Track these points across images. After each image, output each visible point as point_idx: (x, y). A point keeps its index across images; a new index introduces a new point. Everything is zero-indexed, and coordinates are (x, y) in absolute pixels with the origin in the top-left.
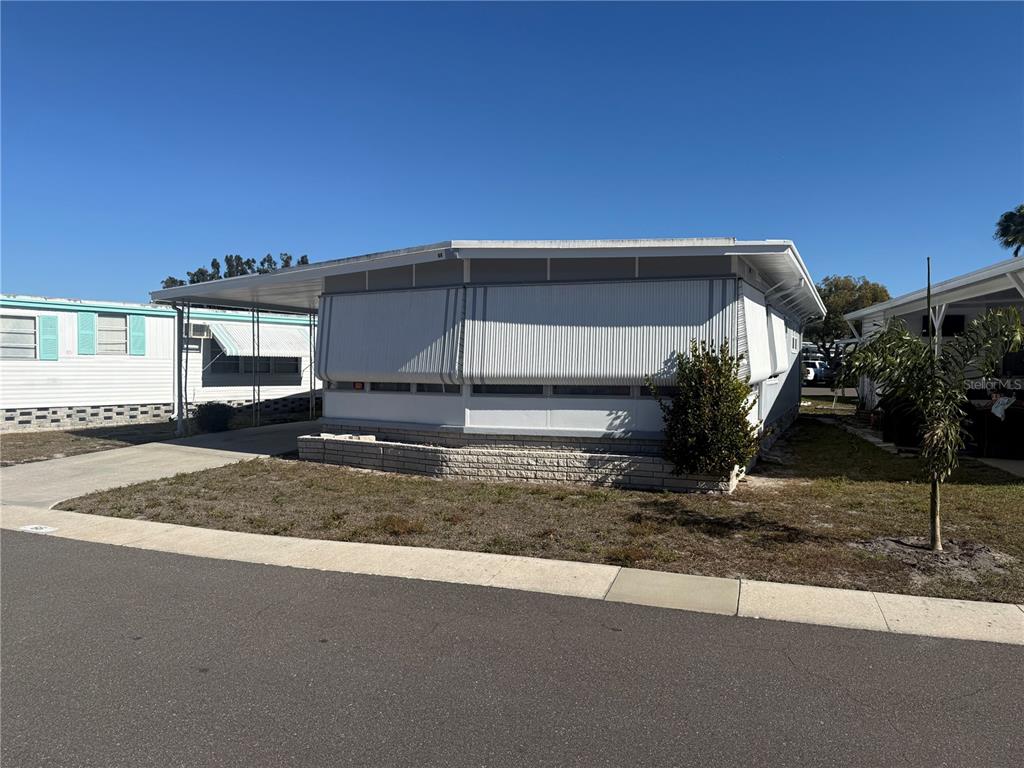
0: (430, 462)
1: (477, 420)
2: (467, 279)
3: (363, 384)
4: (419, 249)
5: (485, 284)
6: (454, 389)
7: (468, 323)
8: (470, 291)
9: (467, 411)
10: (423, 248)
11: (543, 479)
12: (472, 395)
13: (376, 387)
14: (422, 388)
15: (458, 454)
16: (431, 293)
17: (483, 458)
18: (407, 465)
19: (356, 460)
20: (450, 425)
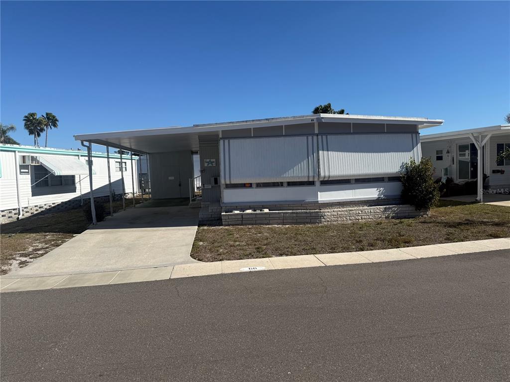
0: (314, 218)
1: (324, 197)
2: (316, 131)
3: (251, 184)
4: (300, 117)
5: (327, 134)
6: (312, 183)
7: (321, 152)
8: (320, 137)
9: (319, 193)
10: (303, 117)
11: (364, 219)
12: (320, 186)
13: (259, 185)
14: (290, 184)
15: (328, 212)
16: (297, 138)
17: (340, 213)
18: (298, 221)
20: (310, 199)
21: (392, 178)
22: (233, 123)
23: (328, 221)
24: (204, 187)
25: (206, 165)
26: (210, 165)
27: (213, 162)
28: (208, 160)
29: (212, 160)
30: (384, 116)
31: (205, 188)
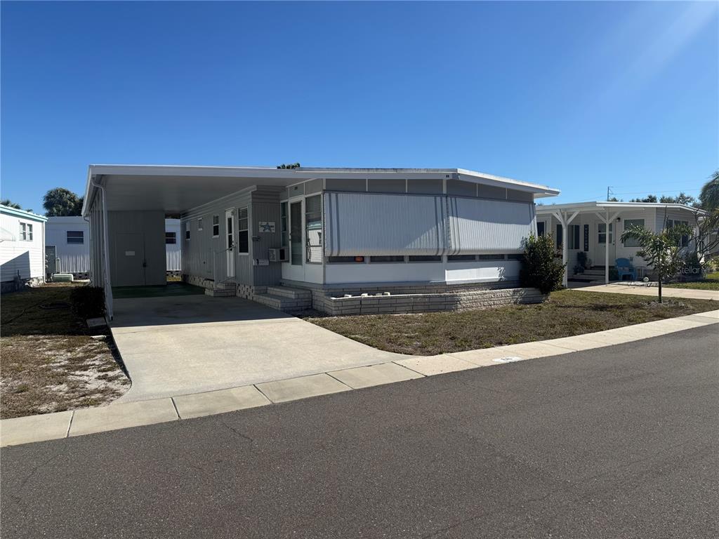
0: (449, 303)
1: (454, 276)
2: (445, 191)
3: (363, 257)
4: (434, 170)
5: (456, 196)
6: (437, 259)
7: (451, 218)
8: (449, 199)
9: (446, 271)
10: (438, 170)
11: (496, 304)
13: (374, 260)
14: (414, 259)
16: (424, 198)
17: (471, 297)
18: (432, 307)
19: (391, 309)
20: (435, 280)
21: (513, 256)
22: (350, 169)
23: (464, 307)
24: (258, 263)
25: (261, 230)
26: (267, 231)
27: (272, 226)
28: (264, 223)
29: (270, 224)
30: (511, 178)
31: (260, 264)
